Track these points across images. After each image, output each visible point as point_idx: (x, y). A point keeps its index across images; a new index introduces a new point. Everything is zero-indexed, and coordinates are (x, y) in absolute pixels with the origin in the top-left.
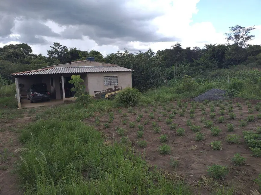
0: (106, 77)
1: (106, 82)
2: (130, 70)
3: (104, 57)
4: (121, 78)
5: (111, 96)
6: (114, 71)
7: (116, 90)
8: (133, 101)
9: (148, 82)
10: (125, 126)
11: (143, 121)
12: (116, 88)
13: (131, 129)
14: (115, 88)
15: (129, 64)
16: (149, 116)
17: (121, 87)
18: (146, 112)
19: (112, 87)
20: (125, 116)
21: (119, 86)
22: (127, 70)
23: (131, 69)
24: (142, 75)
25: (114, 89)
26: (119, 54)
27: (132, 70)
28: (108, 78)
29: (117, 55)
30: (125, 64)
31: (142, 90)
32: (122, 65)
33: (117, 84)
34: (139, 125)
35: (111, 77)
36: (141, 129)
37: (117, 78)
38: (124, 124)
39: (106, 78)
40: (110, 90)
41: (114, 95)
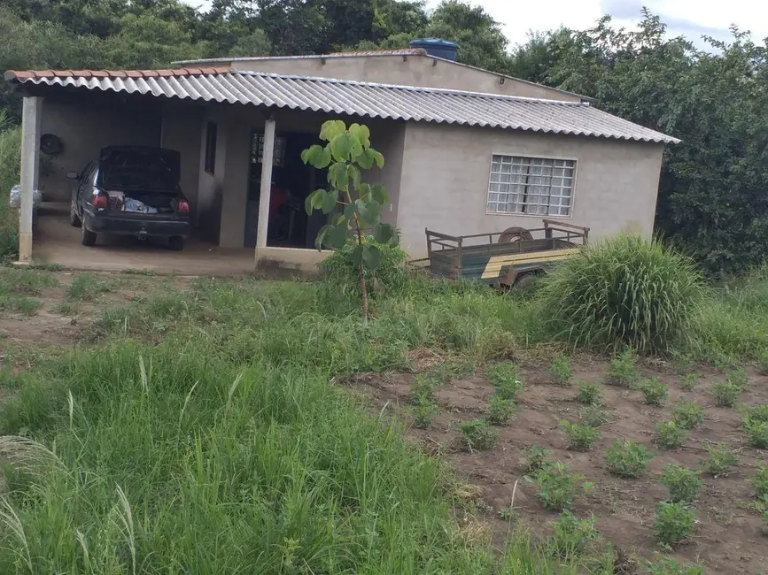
0: (507, 158)
1: (504, 187)
2: (657, 136)
3: (510, 50)
4: (594, 172)
5: (521, 275)
6: (558, 129)
7: (550, 244)
8: (648, 320)
9: (755, 222)
10: (583, 458)
11: (699, 452)
12: (555, 234)
13: (616, 484)
14: (549, 231)
15: (656, 100)
16: (737, 426)
17: (586, 231)
18: (725, 403)
19: (532, 223)
20: (586, 399)
21: (577, 220)
22: (638, 136)
23: (661, 129)
24: (726, 174)
25: (539, 235)
26: (603, 36)
27: (669, 139)
28: (517, 168)
29: (589, 41)
30: (633, 100)
31: (714, 269)
32: (609, 102)
33: (566, 211)
34: (674, 467)
35: (533, 165)
36: (679, 492)
37: (570, 172)
38: (580, 446)
39: (506, 168)
40: (518, 240)
41: (538, 271)
